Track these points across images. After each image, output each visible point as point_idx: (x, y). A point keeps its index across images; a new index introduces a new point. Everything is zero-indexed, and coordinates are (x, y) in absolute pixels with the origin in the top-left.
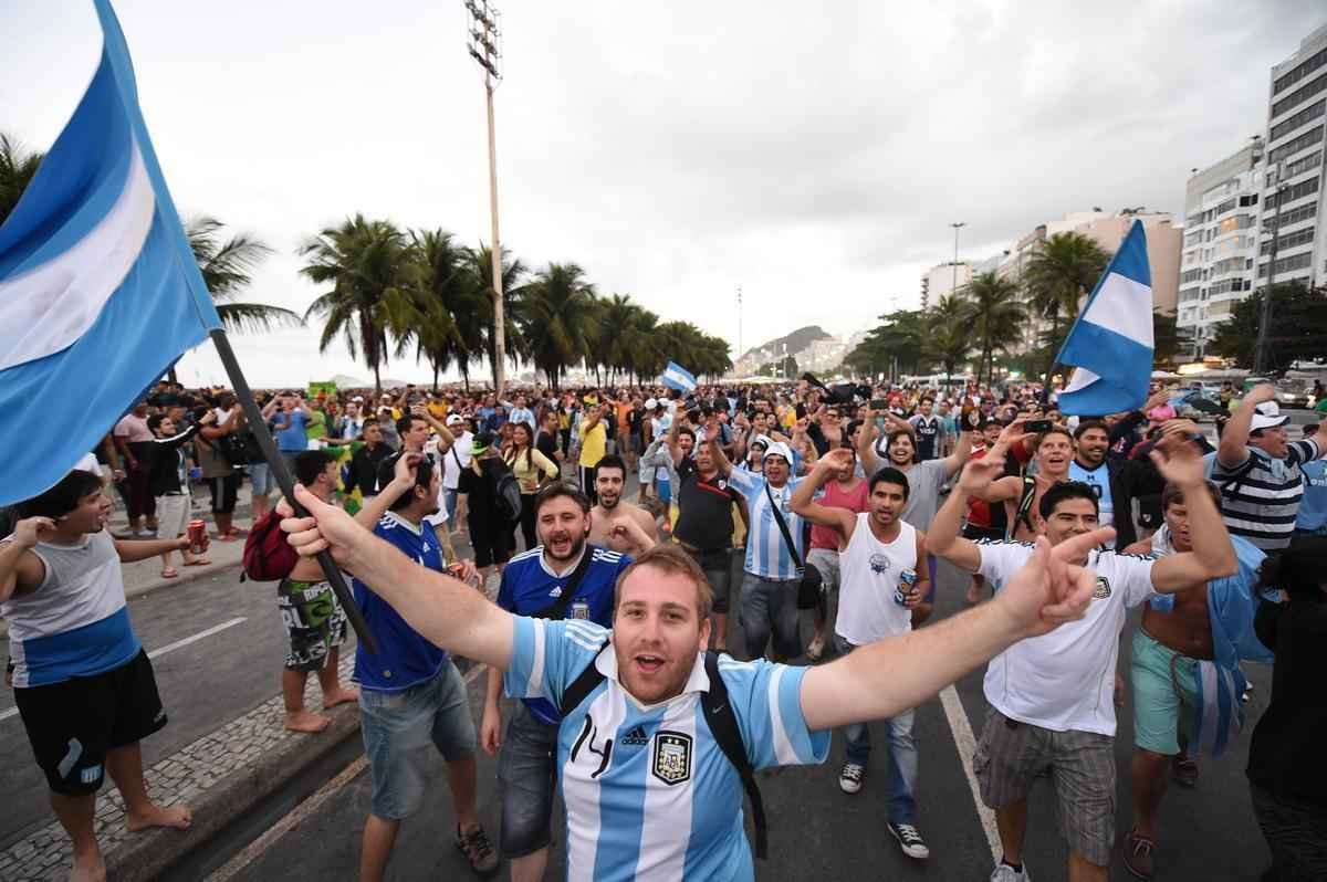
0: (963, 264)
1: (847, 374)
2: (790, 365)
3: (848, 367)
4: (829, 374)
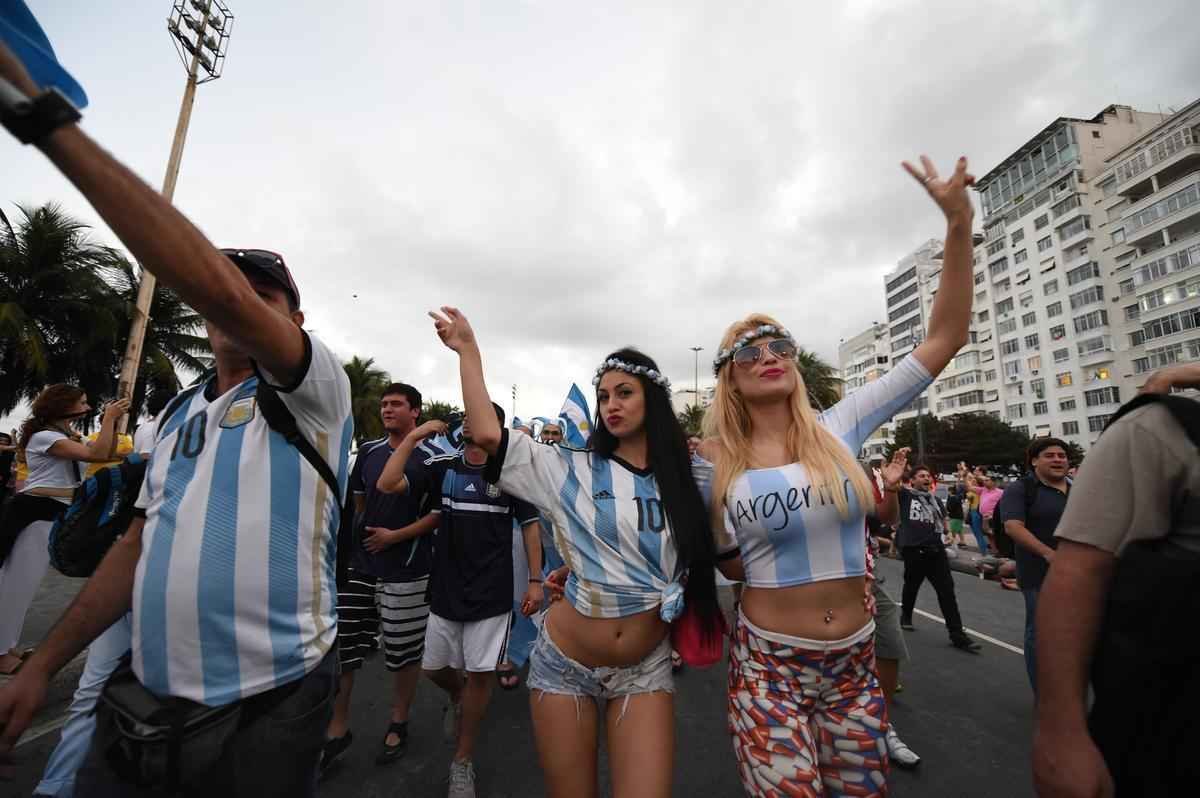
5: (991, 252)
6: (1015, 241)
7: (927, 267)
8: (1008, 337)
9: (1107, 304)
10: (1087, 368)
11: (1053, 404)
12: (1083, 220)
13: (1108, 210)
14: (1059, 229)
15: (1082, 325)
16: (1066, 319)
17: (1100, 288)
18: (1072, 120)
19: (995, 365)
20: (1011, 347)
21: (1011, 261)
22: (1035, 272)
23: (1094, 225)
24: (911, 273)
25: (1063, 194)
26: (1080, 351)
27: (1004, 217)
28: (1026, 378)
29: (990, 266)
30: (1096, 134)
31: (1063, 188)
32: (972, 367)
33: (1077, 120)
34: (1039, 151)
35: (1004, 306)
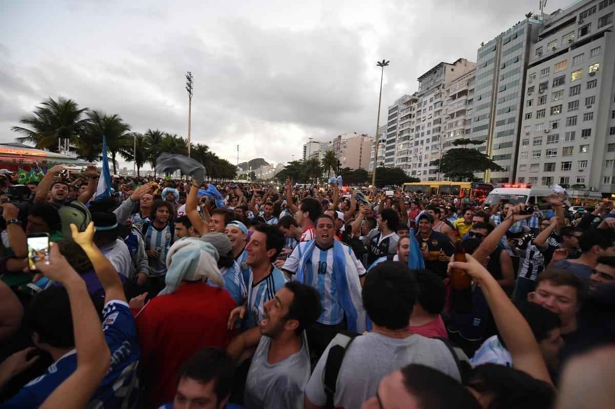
0: (317, 143)
1: (275, 181)
2: (253, 175)
3: (276, 178)
4: (268, 180)
5: (418, 107)
6: (424, 104)
7: (402, 106)
8: (417, 139)
9: (440, 134)
10: (433, 154)
11: (423, 165)
12: (440, 103)
13: (447, 101)
14: (435, 104)
15: (435, 139)
16: (430, 137)
17: (440, 127)
18: (446, 63)
19: (412, 149)
20: (417, 143)
21: (422, 112)
22: (427, 118)
23: (443, 105)
24: (396, 108)
25: (438, 91)
26: (432, 148)
27: (423, 94)
28: (419, 155)
29: (417, 112)
30: (452, 70)
31: (439, 89)
32: (406, 149)
33: (448, 64)
34: (436, 72)
35: (418, 128)
